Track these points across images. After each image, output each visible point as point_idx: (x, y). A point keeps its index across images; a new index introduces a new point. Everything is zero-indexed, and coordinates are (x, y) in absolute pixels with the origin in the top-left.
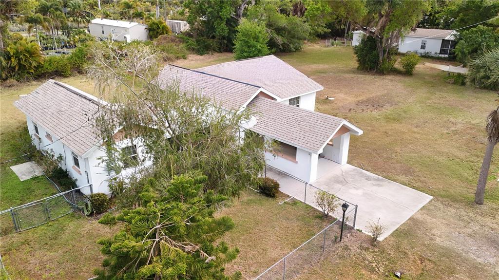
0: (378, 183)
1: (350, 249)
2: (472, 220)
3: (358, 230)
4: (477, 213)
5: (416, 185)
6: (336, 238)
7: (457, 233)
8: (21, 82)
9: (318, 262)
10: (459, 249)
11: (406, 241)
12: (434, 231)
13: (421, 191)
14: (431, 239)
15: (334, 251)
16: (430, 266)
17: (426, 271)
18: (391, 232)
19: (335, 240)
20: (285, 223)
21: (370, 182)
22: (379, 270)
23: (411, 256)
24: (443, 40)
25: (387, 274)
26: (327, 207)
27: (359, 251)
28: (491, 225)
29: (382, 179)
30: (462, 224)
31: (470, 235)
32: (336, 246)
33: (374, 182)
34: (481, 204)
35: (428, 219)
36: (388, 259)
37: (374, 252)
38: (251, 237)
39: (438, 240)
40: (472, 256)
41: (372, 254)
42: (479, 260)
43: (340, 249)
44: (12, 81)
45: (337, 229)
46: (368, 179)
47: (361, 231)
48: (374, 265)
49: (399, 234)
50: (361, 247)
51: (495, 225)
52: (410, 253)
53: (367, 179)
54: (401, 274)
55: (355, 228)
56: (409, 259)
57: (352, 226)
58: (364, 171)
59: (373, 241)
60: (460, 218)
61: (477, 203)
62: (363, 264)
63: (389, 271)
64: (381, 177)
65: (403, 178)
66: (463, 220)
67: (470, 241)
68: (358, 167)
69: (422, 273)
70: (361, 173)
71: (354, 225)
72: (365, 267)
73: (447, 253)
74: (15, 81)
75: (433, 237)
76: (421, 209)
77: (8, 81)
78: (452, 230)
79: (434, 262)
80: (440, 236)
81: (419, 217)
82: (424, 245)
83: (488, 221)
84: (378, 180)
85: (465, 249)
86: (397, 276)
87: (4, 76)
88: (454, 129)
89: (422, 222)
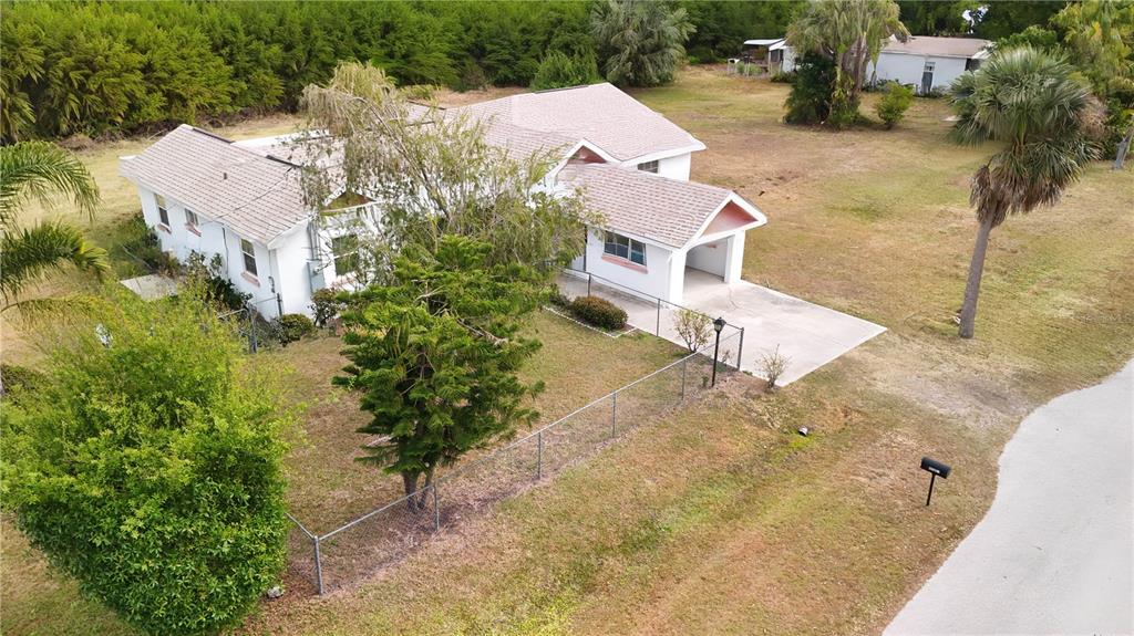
0: (795, 308)
1: (728, 398)
2: (946, 360)
3: (745, 372)
4: (959, 350)
5: (862, 311)
6: (705, 379)
7: (915, 377)
8: (99, 142)
9: (672, 413)
10: (912, 396)
11: (824, 388)
12: (877, 375)
13: (867, 320)
14: (869, 384)
15: (701, 400)
16: (856, 417)
17: (851, 425)
18: (803, 375)
19: (704, 385)
20: (620, 364)
21: (779, 307)
22: (773, 425)
23: (830, 407)
24: (969, 60)
25: (785, 430)
26: (693, 337)
27: (742, 399)
28: (977, 367)
29: (802, 304)
30: (927, 364)
31: (936, 380)
32: (705, 392)
33: (787, 307)
34: (968, 337)
35: (871, 357)
36: (790, 411)
37: (768, 401)
39: (880, 386)
40: (932, 406)
41: (765, 404)
42: (941, 411)
43: (711, 397)
44: (81, 138)
45: (708, 369)
46: (776, 302)
47: (751, 374)
48: (765, 418)
49: (815, 378)
50: (747, 395)
51: (983, 366)
52: (828, 403)
53: (773, 303)
54: (809, 430)
55: (741, 369)
56: (826, 410)
57: (735, 367)
58: (771, 291)
59: (769, 386)
60: (927, 357)
61: (962, 336)
62: (747, 417)
63: (789, 427)
66: (931, 360)
67: (934, 387)
68: (761, 284)
69: (843, 429)
70: (765, 293)
71: (739, 366)
72: (751, 421)
73: (891, 403)
74: (87, 137)
75: (872, 382)
76: (861, 345)
77: (74, 139)
78: (909, 373)
79: (866, 414)
80: (885, 381)
81: (856, 355)
82: (855, 392)
83: (975, 361)
84: (794, 303)
85: (923, 397)
86: (802, 434)
87: (64, 127)
88: (954, 225)
89: (860, 363)
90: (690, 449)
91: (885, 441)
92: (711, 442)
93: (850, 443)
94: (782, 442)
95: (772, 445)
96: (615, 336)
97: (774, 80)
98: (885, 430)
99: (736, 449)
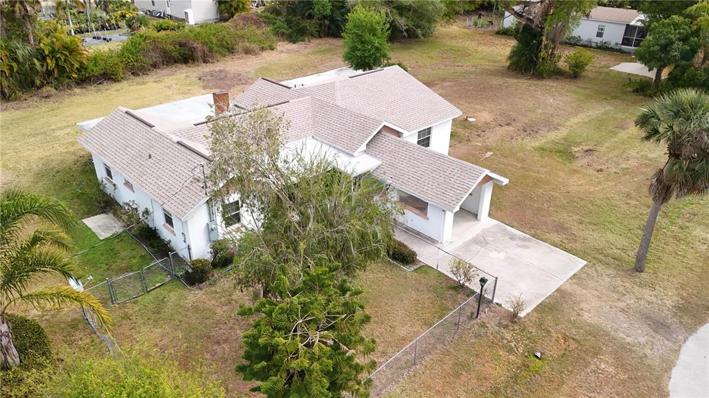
0: (525, 243)
1: (487, 327)
2: (628, 292)
3: (497, 304)
4: (635, 283)
5: (569, 246)
6: (472, 314)
7: (608, 307)
8: (60, 90)
9: (452, 342)
10: (608, 326)
11: (549, 317)
12: (583, 305)
13: (574, 254)
14: (578, 315)
15: (470, 329)
16: (573, 345)
17: (569, 351)
18: (535, 306)
19: (472, 316)
20: (414, 295)
21: (515, 242)
22: (518, 350)
23: (554, 335)
24: (627, 26)
25: (526, 354)
26: (463, 277)
27: (497, 328)
28: (649, 298)
29: (529, 238)
30: (615, 296)
31: (622, 310)
32: (473, 322)
33: (520, 243)
34: (641, 271)
35: (578, 290)
36: (529, 338)
37: (514, 330)
38: (376, 311)
39: (586, 316)
40: (622, 335)
41: (512, 332)
42: (629, 340)
43: (476, 326)
44: (48, 89)
45: (473, 301)
46: (512, 238)
47: (500, 305)
48: (513, 345)
49: (542, 309)
50: (499, 324)
51: (652, 298)
52: (553, 331)
53: (511, 238)
54: (542, 355)
55: (494, 301)
56: (552, 337)
57: (491, 298)
58: (509, 228)
59: (514, 317)
60: (615, 290)
61: (637, 271)
62: (501, 344)
63: (528, 351)
64: (528, 236)
65: (555, 237)
66: (618, 292)
67: (622, 317)
68: (502, 223)
69: (564, 354)
70: (505, 230)
71: (493, 298)
72: (503, 347)
73: (595, 332)
74: (53, 89)
75: (581, 312)
76: (571, 278)
77: (44, 90)
78: (603, 303)
79: (579, 342)
80: (589, 311)
81: (569, 288)
82: (570, 321)
83: (647, 294)
84: (524, 239)
85: (616, 326)
86: (537, 357)
87: (38, 82)
88: (624, 166)
89: (571, 294)
90: (466, 374)
91: (593, 367)
92: (478, 367)
93: (570, 369)
94: (524, 365)
95: (518, 368)
96: (408, 269)
97: (498, 33)
98: (592, 357)
99: (495, 373)
